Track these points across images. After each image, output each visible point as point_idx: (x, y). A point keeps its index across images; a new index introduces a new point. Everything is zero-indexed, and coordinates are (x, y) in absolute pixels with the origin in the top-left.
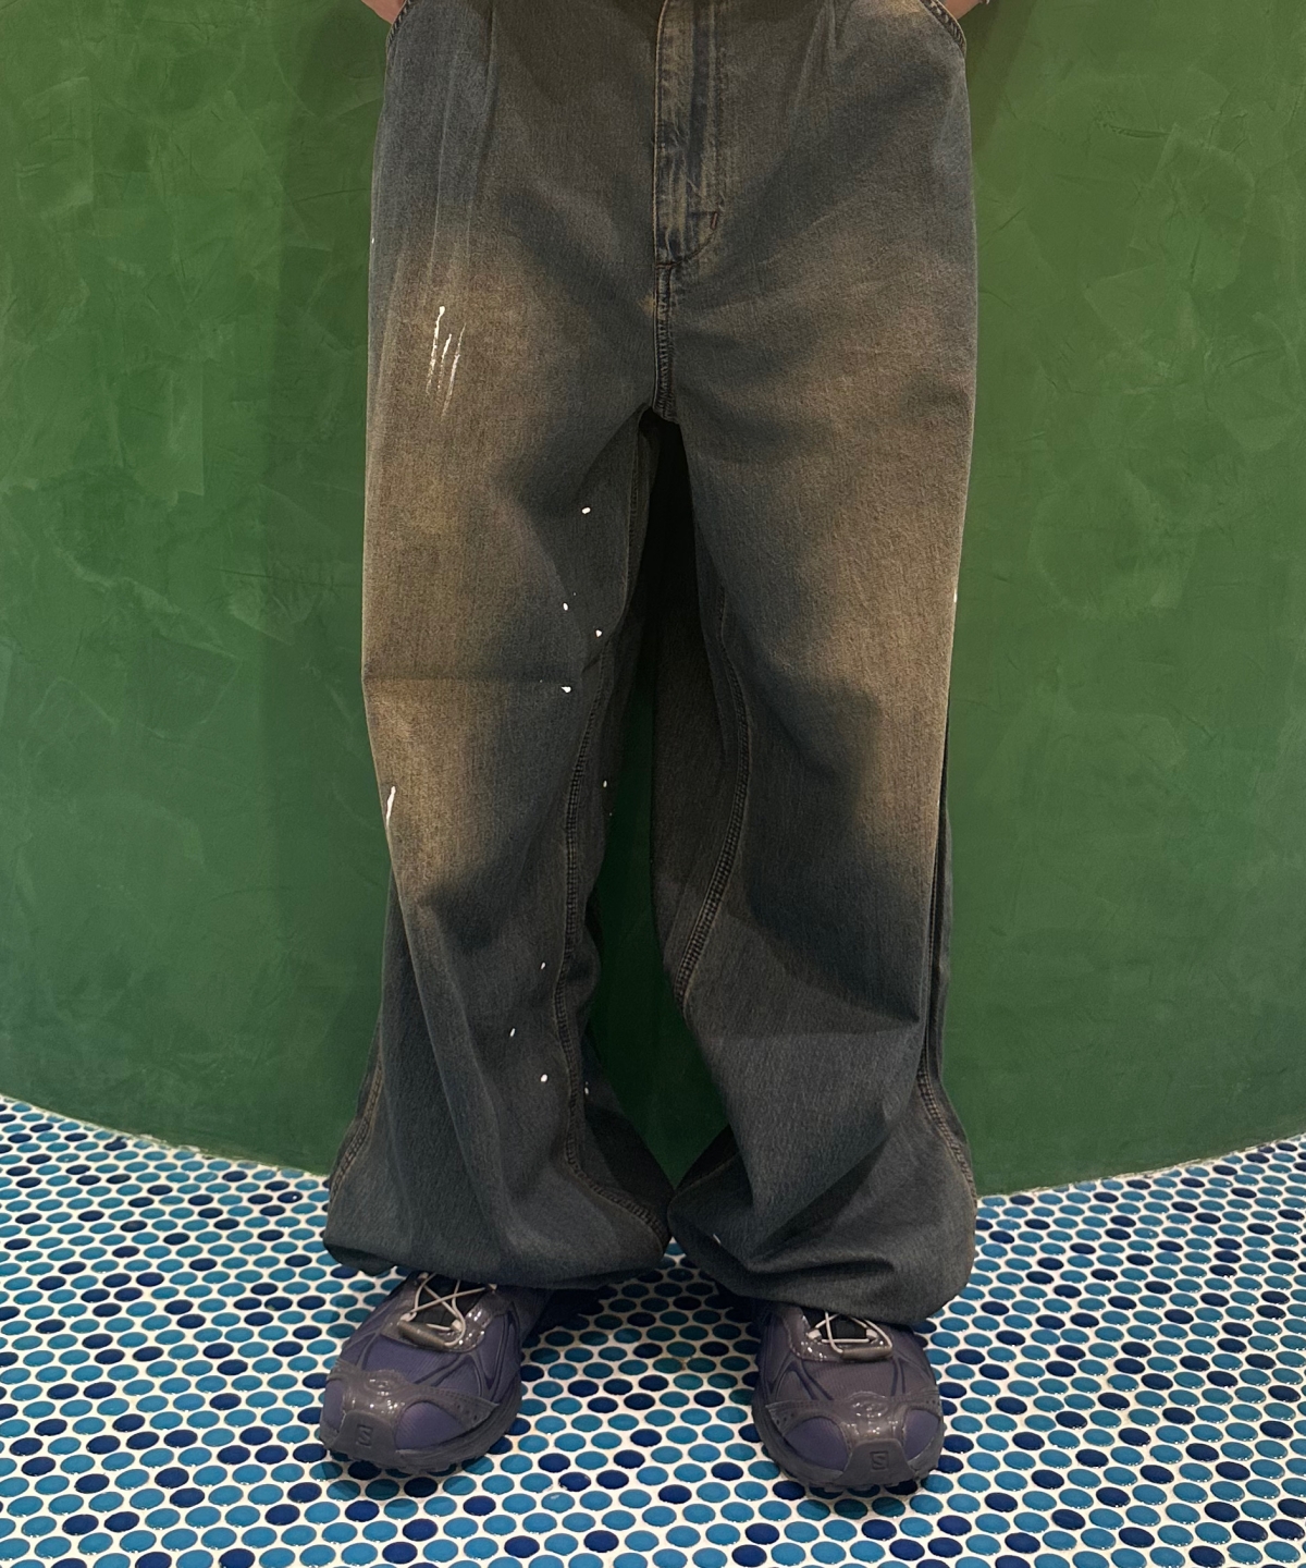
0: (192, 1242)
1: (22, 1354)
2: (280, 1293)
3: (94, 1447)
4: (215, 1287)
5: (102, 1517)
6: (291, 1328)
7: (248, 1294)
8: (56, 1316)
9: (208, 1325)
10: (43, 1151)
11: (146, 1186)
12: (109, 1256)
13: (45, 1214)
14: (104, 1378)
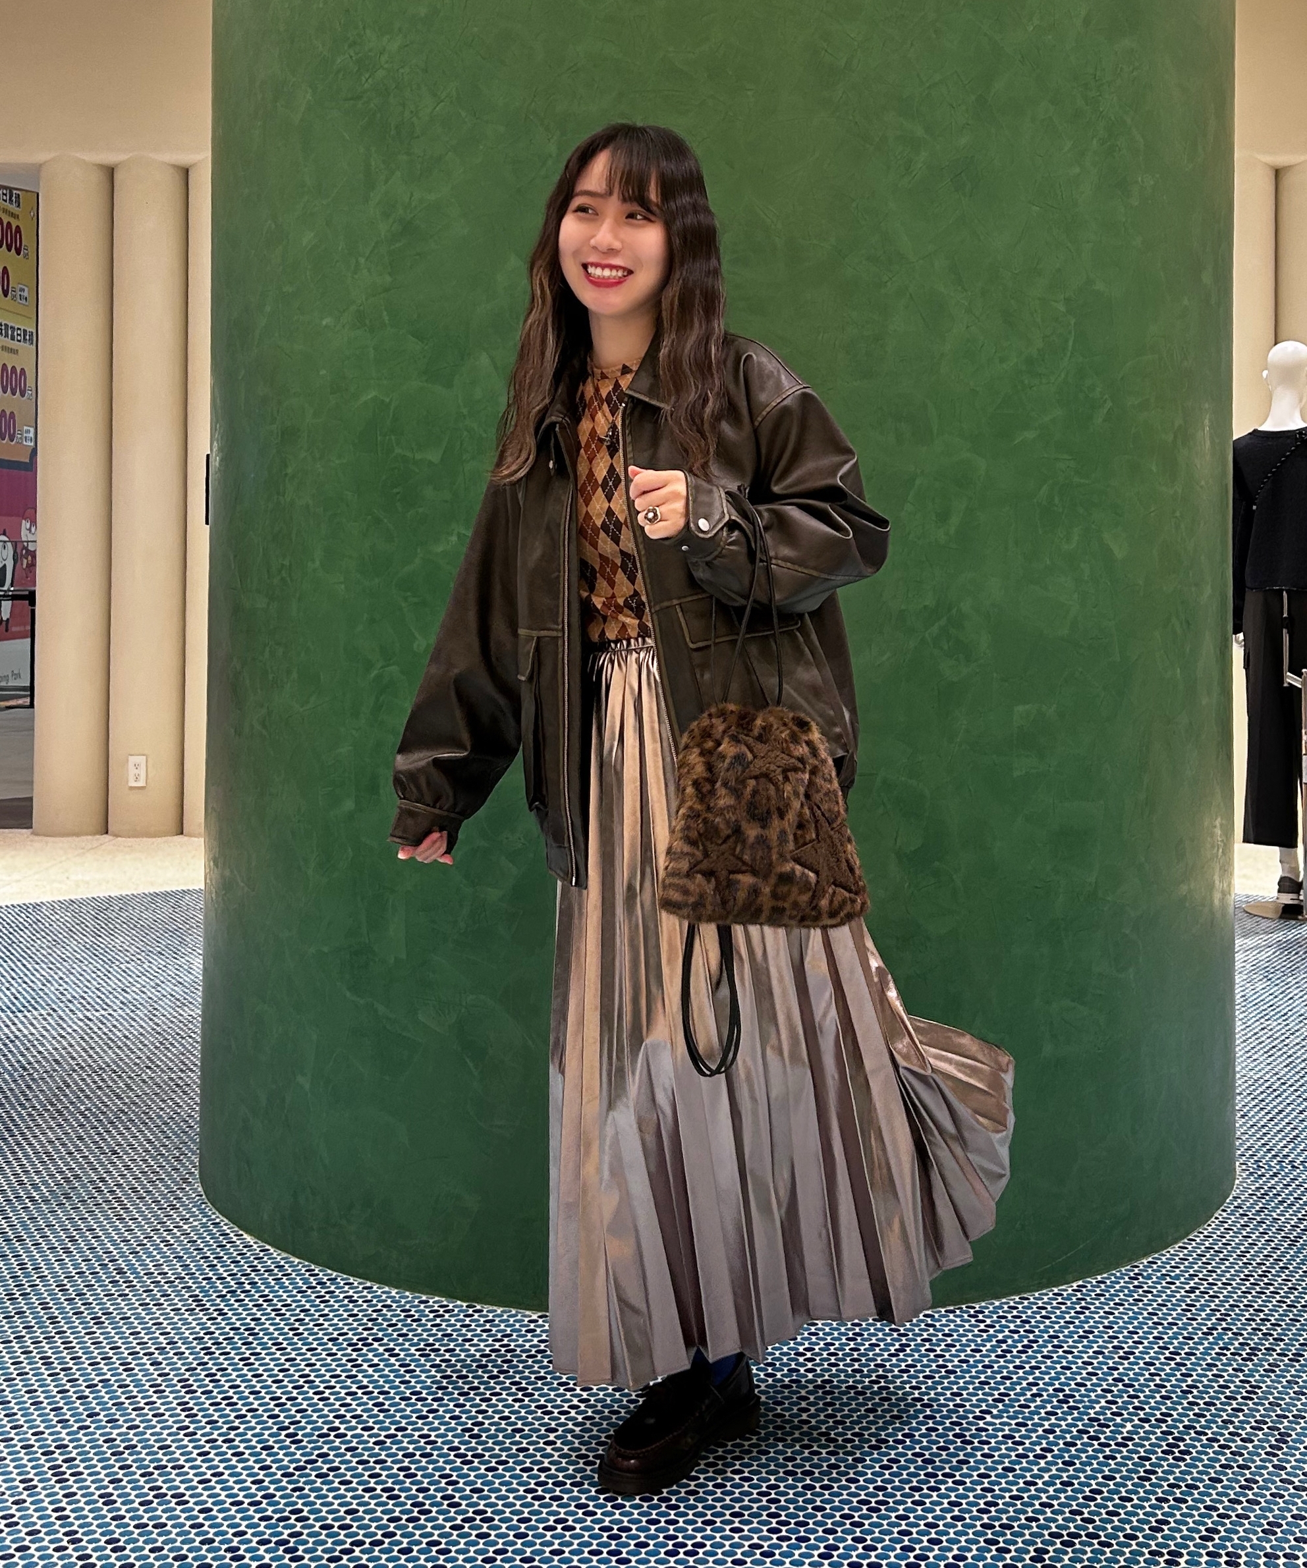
0: (399, 1326)
1: (319, 1363)
2: (437, 1346)
3: (347, 1394)
4: (407, 1344)
5: (349, 1415)
6: (438, 1359)
7: (422, 1346)
8: (334, 1351)
9: (402, 1356)
10: (333, 1288)
11: (380, 1304)
12: (360, 1330)
13: (331, 1314)
14: (354, 1373)
